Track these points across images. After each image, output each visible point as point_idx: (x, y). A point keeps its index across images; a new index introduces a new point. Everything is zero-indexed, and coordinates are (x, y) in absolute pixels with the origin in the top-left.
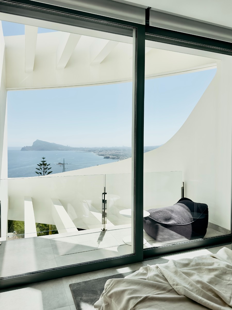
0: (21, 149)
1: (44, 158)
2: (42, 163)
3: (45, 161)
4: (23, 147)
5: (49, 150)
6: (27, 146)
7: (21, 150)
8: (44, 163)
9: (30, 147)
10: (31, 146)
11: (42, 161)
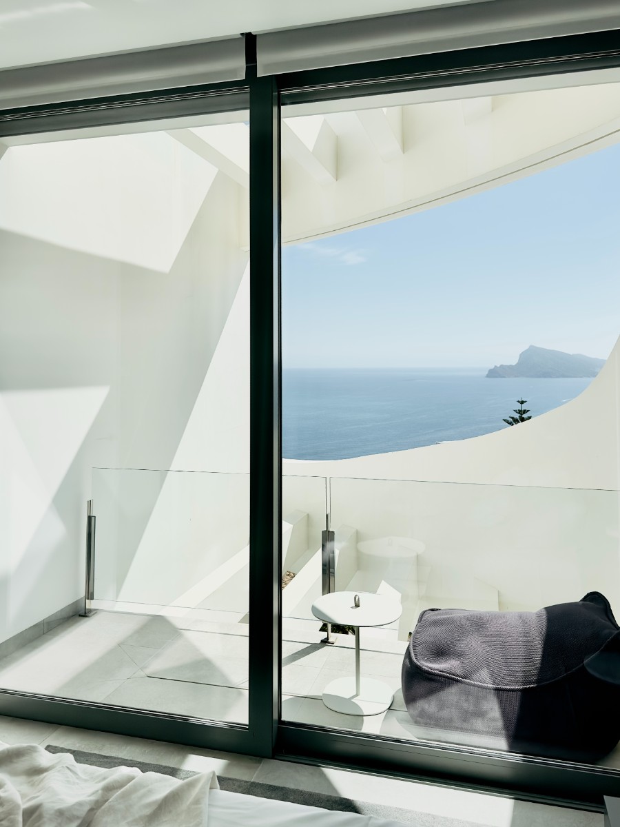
0: (487, 373)
1: (522, 402)
2: (517, 416)
3: (525, 412)
4: (493, 367)
5: (564, 376)
6: (502, 366)
7: (488, 376)
8: (523, 416)
9: (510, 367)
10: (514, 364)
11: (517, 409)
